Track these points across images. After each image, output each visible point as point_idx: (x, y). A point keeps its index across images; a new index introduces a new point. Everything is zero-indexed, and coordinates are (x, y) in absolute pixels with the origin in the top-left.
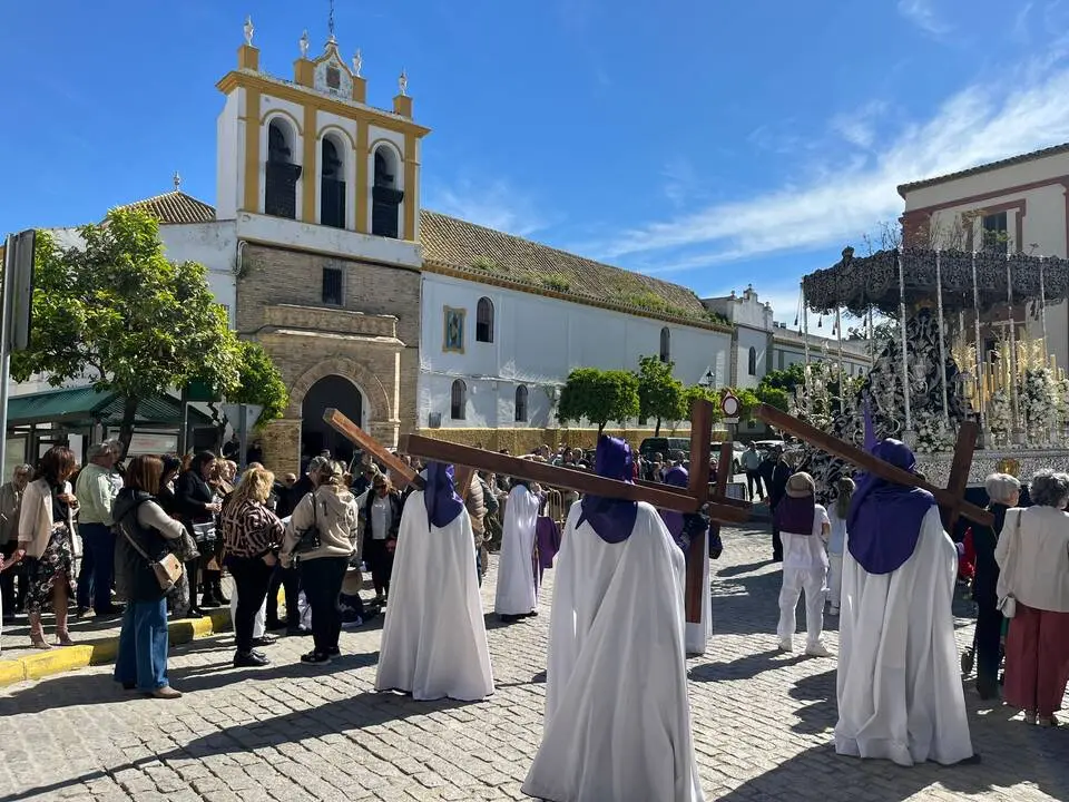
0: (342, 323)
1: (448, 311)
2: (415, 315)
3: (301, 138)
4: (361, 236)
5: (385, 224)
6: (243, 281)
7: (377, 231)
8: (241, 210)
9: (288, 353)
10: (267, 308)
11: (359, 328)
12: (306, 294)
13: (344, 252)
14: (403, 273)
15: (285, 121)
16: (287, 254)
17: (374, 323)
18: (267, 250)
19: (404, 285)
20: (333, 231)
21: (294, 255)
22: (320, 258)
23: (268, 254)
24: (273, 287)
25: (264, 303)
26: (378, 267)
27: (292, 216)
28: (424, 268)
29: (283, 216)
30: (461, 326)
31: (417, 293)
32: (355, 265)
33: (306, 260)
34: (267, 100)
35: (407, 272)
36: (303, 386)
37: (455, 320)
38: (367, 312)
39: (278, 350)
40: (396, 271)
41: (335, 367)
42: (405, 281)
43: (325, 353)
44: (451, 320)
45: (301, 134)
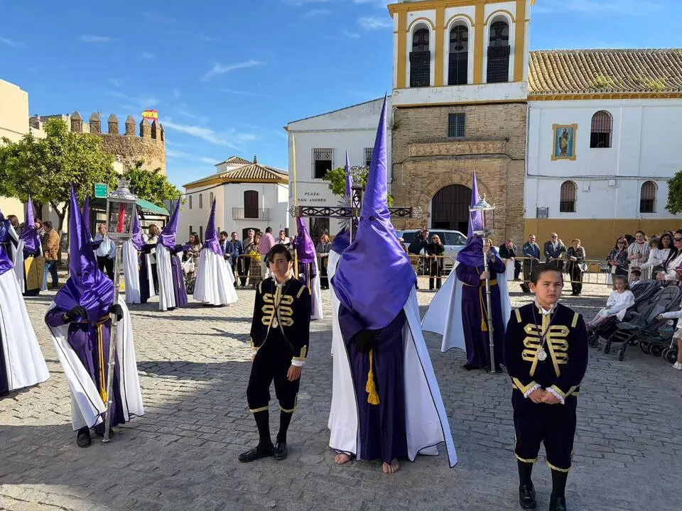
0: (457, 149)
1: (556, 128)
2: (523, 136)
3: (434, 31)
4: (477, 86)
5: (497, 73)
6: (396, 132)
7: (491, 79)
8: (395, 89)
9: (419, 173)
10: (409, 146)
11: (471, 150)
12: (437, 134)
13: (463, 100)
14: (510, 105)
15: (423, 24)
16: (424, 109)
17: (483, 146)
18: (411, 110)
19: (512, 115)
20: (455, 88)
21: (428, 109)
22: (446, 108)
23: (411, 112)
24: (415, 132)
25: (409, 143)
26: (490, 106)
27: (427, 85)
28: (530, 98)
29: (421, 86)
30: (572, 137)
31: (525, 120)
32: (473, 107)
33: (437, 110)
34: (412, 15)
35: (515, 105)
36: (429, 193)
37: (565, 135)
38: (479, 139)
39: (412, 172)
40: (506, 106)
41: (451, 179)
42: (514, 112)
43: (444, 170)
44: (560, 135)
45: (434, 29)
